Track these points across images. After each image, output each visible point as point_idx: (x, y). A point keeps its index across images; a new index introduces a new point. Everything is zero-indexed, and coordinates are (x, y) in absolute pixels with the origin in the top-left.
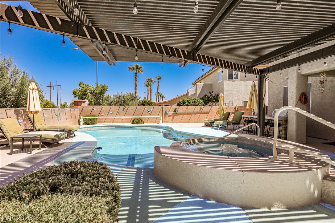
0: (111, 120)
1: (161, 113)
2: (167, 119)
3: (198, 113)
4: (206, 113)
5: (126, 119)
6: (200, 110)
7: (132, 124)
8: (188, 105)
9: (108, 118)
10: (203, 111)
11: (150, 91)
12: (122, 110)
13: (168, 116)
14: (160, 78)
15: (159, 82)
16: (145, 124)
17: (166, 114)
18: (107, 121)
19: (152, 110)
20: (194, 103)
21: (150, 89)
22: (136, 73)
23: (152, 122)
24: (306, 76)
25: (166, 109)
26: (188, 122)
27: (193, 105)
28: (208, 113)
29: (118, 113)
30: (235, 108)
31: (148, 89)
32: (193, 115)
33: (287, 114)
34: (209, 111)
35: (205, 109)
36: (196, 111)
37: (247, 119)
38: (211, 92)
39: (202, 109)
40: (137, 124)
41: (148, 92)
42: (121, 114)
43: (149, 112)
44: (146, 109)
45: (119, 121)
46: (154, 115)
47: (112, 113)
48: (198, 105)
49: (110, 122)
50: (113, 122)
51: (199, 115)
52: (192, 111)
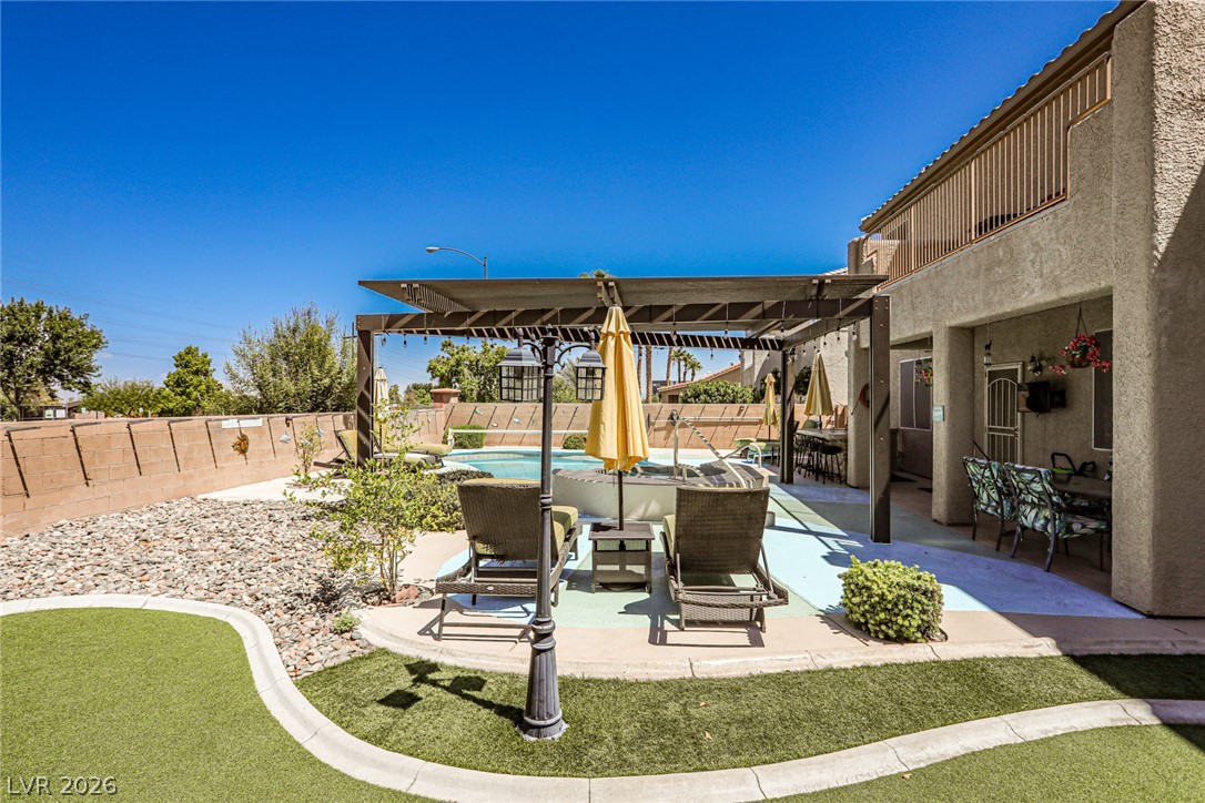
0: (515, 439)
2: (651, 437)
3: (731, 423)
4: (755, 424)
6: (738, 415)
7: (565, 448)
8: (706, 402)
9: (508, 435)
10: (747, 418)
13: (655, 430)
17: (649, 424)
18: (507, 440)
20: (724, 396)
25: (650, 412)
27: (721, 402)
28: (761, 421)
32: (720, 428)
34: (761, 418)
35: (752, 412)
36: (727, 418)
39: (743, 413)
40: (575, 448)
42: (539, 423)
47: (517, 420)
48: (732, 402)
49: (514, 443)
50: (520, 444)
51: (734, 428)
52: (716, 418)
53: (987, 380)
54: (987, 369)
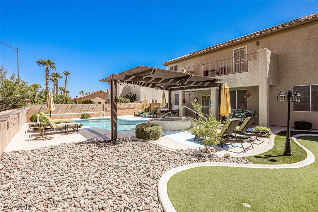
0: (60, 117)
1: (102, 109)
2: (107, 113)
3: (127, 108)
5: (74, 115)
6: (129, 106)
7: (82, 118)
8: (121, 103)
9: (57, 115)
10: (131, 107)
11: (56, 87)
12: (70, 108)
13: (108, 111)
14: (69, 74)
15: (66, 78)
16: (92, 118)
17: (106, 110)
18: (56, 117)
19: (95, 107)
20: (125, 101)
21: (56, 84)
22: (47, 69)
23: (95, 116)
24: (185, 92)
25: (106, 106)
26: (121, 115)
27: (124, 103)
28: (134, 108)
29: (67, 110)
30: (149, 104)
31: (54, 84)
32: (124, 110)
33: (179, 108)
35: (132, 105)
36: (126, 107)
37: (161, 111)
38: (131, 93)
40: (87, 118)
41: (54, 87)
42: (70, 111)
43: (93, 108)
44: (91, 106)
45: (67, 117)
46: (97, 111)
47: (61, 110)
48: (127, 103)
49: (59, 118)
50: (61, 118)
51: (128, 110)
52: (123, 107)
53: (202, 98)
54: (202, 96)
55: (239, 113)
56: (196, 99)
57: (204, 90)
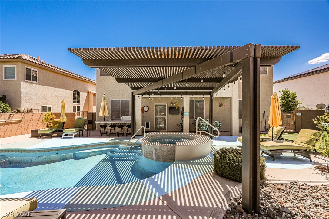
4: (17, 123)
6: (9, 119)
10: (13, 120)
28: (21, 121)
34: (21, 119)
35: (16, 117)
36: (2, 121)
39: (11, 118)
51: (6, 126)
53: (155, 106)
54: (155, 104)
55: (216, 122)
56: (147, 108)
57: (159, 98)
